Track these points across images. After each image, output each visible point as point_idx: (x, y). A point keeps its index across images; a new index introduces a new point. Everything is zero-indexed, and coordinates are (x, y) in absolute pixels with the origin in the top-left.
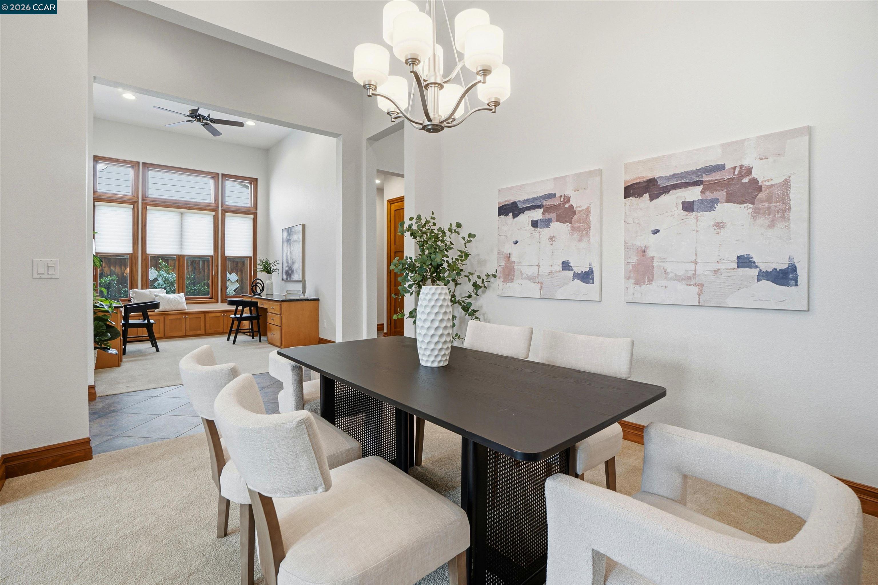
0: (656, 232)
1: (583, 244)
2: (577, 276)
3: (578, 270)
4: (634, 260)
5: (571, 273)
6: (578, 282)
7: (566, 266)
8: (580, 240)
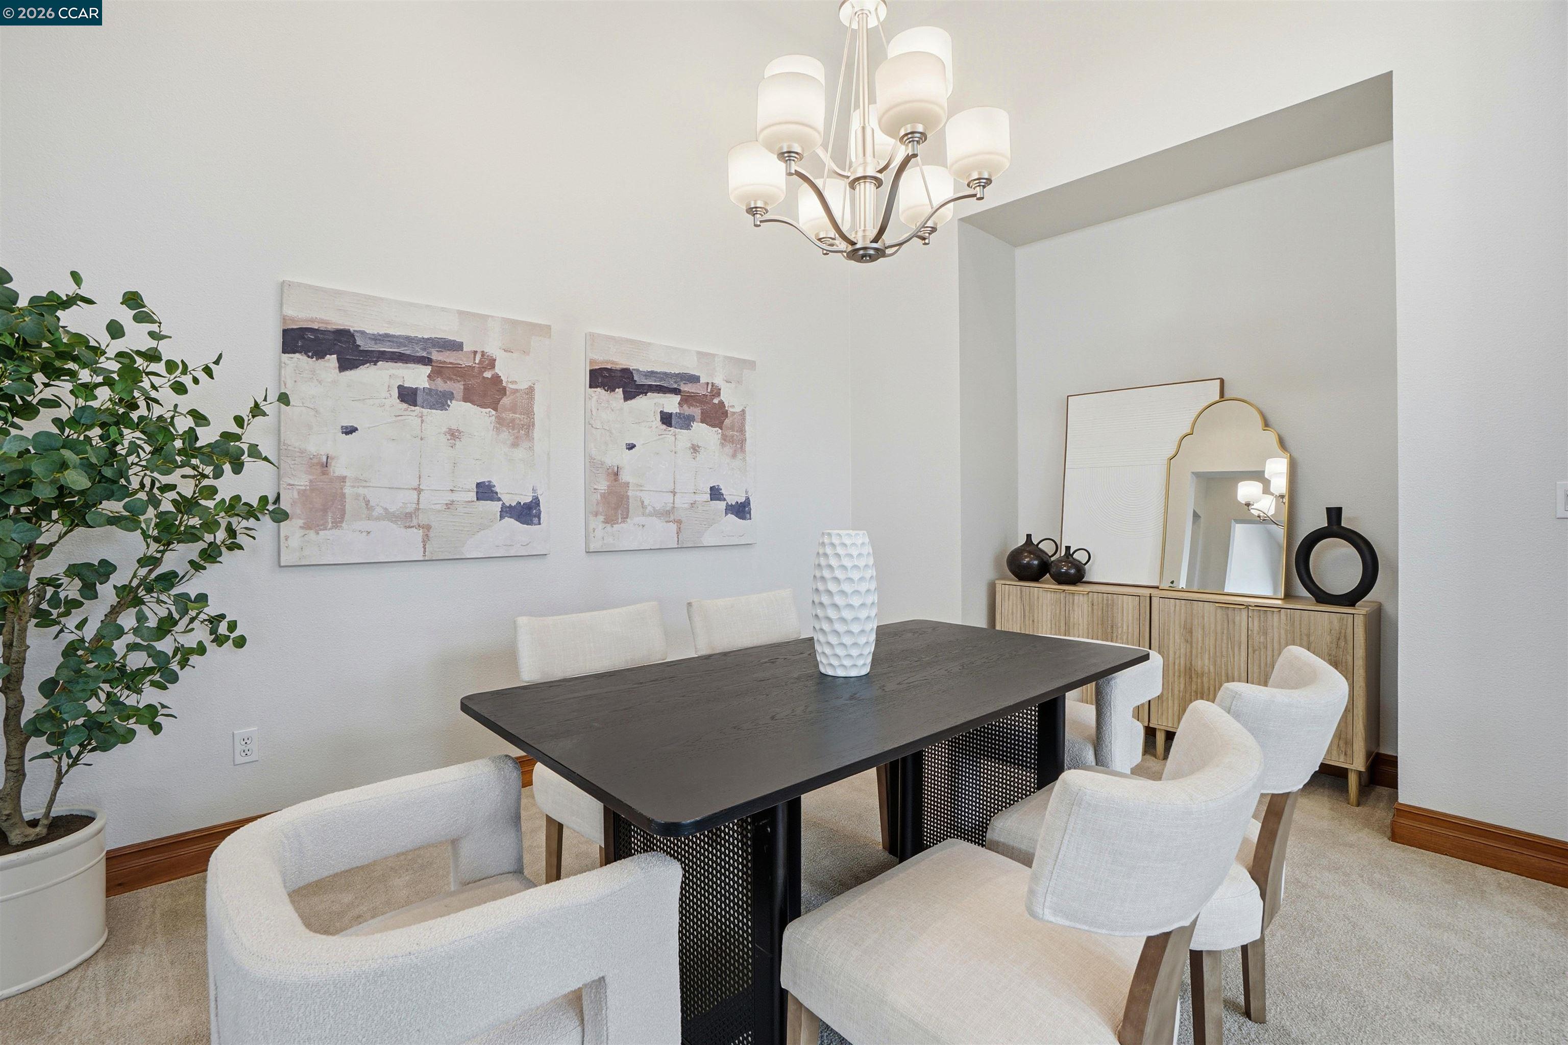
0: (631, 447)
1: (520, 453)
2: (508, 511)
3: (510, 500)
4: (603, 485)
5: (496, 506)
6: (510, 522)
7: (485, 491)
8: (515, 445)
